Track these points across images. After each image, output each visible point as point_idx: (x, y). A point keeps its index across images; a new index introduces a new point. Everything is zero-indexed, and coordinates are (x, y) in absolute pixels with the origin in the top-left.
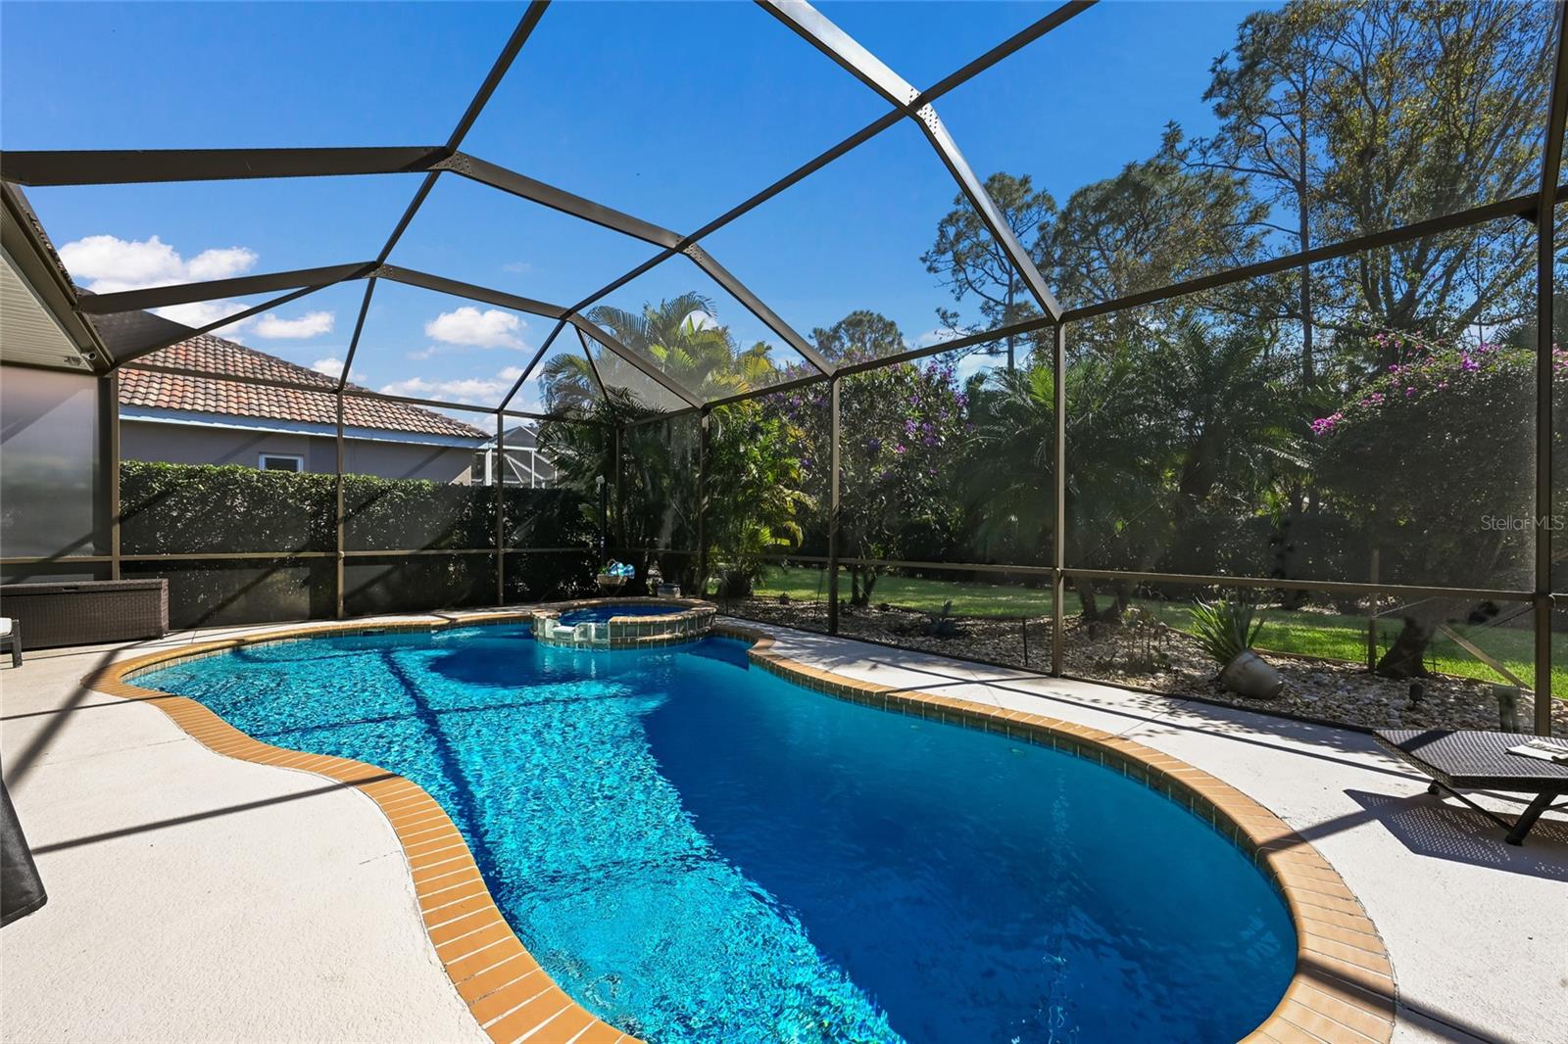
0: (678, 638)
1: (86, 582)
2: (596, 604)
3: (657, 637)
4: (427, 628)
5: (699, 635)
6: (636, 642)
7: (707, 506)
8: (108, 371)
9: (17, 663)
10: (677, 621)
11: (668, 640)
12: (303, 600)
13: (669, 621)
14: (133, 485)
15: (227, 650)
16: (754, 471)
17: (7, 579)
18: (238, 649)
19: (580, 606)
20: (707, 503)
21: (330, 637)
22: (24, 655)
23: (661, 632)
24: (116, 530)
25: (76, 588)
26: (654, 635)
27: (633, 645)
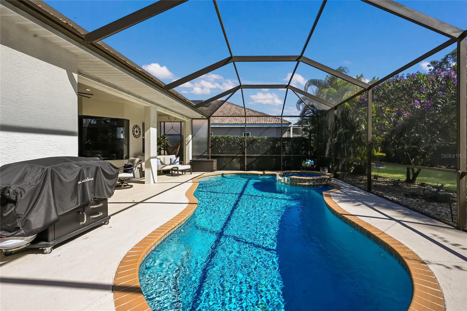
0: (311, 185)
1: (206, 159)
2: (299, 172)
3: (304, 184)
4: (257, 175)
5: (320, 185)
6: (297, 185)
7: (336, 141)
8: (209, 118)
9: (191, 174)
10: (311, 179)
11: (307, 185)
12: (238, 166)
13: (308, 179)
14: (214, 140)
15: (221, 175)
16: (363, 127)
17: (197, 158)
18: (222, 175)
19: (293, 172)
20: (336, 140)
21: (240, 175)
22: (192, 173)
23: (305, 182)
24: (210, 149)
25: (202, 160)
26: (303, 183)
27: (296, 185)
